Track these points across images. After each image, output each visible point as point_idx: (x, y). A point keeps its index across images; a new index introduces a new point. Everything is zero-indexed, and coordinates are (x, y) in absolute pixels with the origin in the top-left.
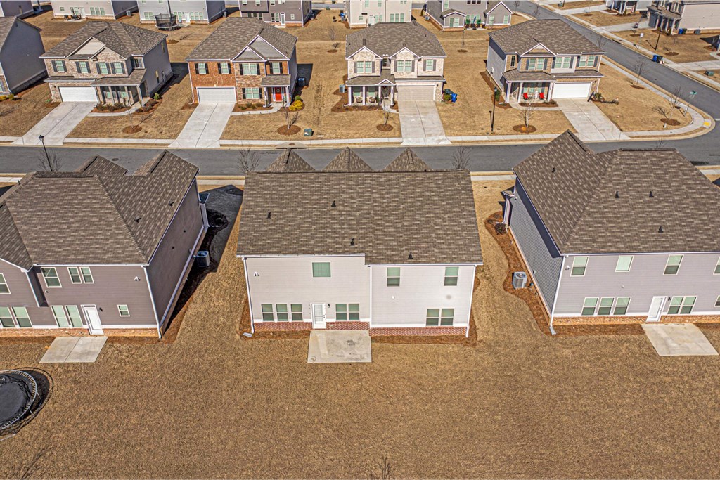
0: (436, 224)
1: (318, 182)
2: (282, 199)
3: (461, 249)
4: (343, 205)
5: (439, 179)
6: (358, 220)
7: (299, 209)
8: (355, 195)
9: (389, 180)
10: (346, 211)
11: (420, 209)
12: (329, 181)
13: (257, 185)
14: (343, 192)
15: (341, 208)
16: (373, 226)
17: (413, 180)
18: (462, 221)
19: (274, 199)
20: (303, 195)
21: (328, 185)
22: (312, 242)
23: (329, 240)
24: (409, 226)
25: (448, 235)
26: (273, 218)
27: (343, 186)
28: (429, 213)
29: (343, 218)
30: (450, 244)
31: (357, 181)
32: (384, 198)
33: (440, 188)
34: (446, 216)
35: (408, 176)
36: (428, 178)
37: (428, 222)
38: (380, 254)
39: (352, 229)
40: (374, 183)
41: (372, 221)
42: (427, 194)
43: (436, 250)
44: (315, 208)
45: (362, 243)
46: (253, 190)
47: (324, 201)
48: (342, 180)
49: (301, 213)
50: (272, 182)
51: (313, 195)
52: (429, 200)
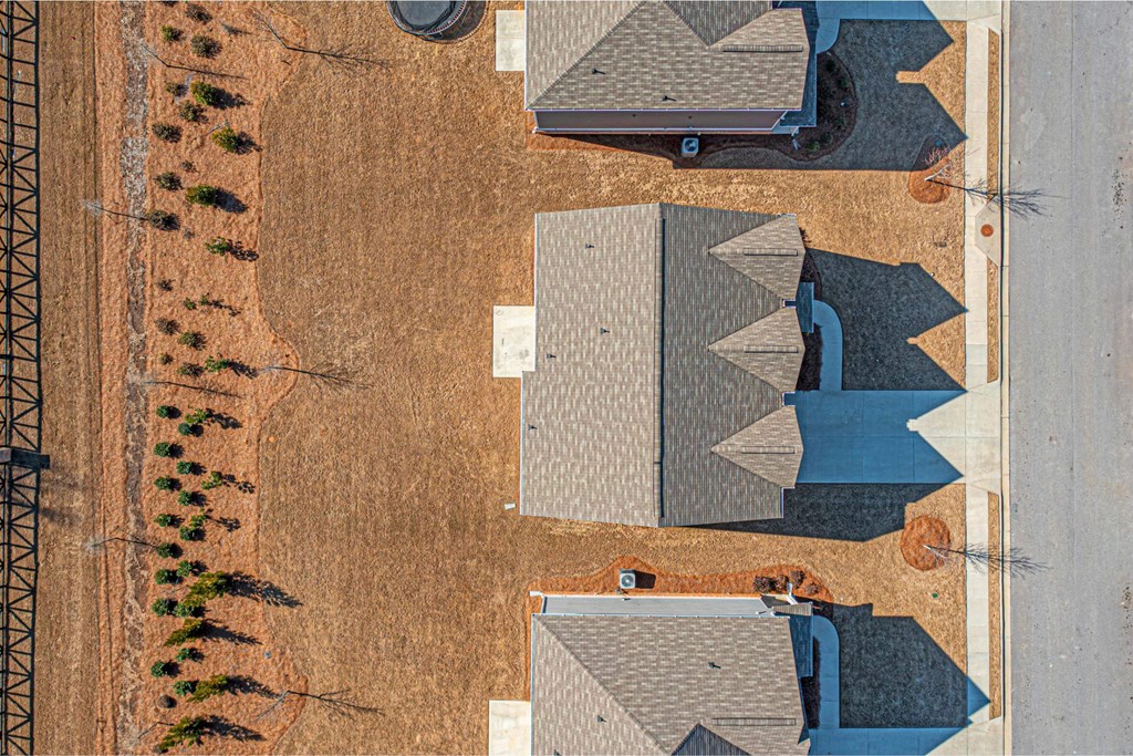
0: (573, 465)
1: (639, 308)
2: (614, 261)
3: (539, 492)
4: (603, 343)
5: (641, 480)
6: (581, 364)
7: (598, 286)
8: (618, 360)
9: (641, 409)
10: (594, 349)
11: (595, 447)
12: (641, 323)
13: (637, 223)
14: (622, 344)
15: (599, 341)
16: (572, 383)
17: (640, 444)
18: (577, 500)
19: (614, 249)
20: (619, 288)
21: (634, 322)
22: (552, 305)
23: (555, 326)
24: (571, 430)
25: (559, 478)
26: (585, 251)
27: (632, 344)
28: (590, 459)
29: (584, 343)
30: (546, 479)
31: (640, 363)
32: (612, 399)
33: (627, 479)
34: (584, 481)
35: (649, 437)
36: (643, 465)
37: (577, 456)
38: (536, 390)
39: (569, 356)
40: (637, 387)
41: (580, 383)
42: (618, 461)
43: (539, 460)
44: (599, 306)
45: (550, 368)
46: (629, 218)
47: (610, 318)
48: (643, 342)
49: (592, 289)
50: (642, 243)
51: (619, 302)
52: (609, 461)
